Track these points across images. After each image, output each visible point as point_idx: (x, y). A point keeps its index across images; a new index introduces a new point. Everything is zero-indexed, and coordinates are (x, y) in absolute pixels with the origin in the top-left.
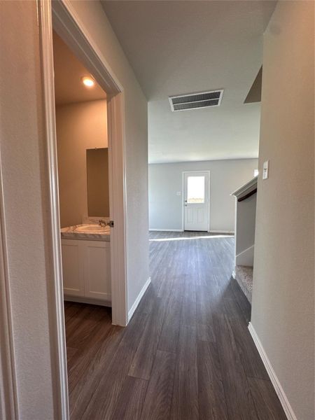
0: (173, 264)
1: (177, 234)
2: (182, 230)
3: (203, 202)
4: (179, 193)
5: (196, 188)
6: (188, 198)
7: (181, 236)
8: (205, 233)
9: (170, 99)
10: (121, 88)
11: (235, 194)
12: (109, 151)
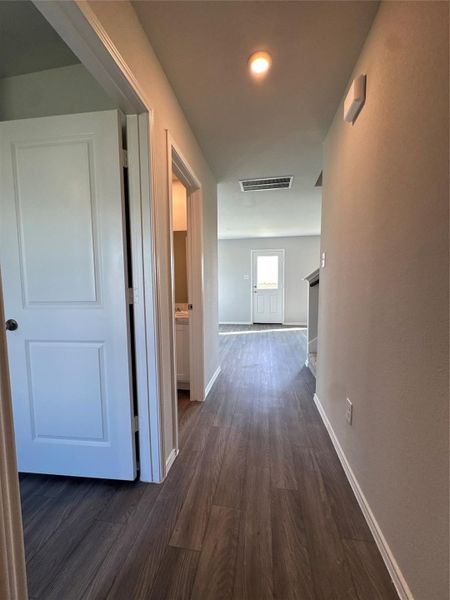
0: (242, 356)
1: (245, 327)
2: (251, 323)
3: (276, 287)
4: (246, 277)
5: (268, 270)
6: (259, 282)
7: (249, 329)
8: (279, 325)
9: (241, 183)
10: (199, 184)
11: (307, 278)
12: (189, 234)
